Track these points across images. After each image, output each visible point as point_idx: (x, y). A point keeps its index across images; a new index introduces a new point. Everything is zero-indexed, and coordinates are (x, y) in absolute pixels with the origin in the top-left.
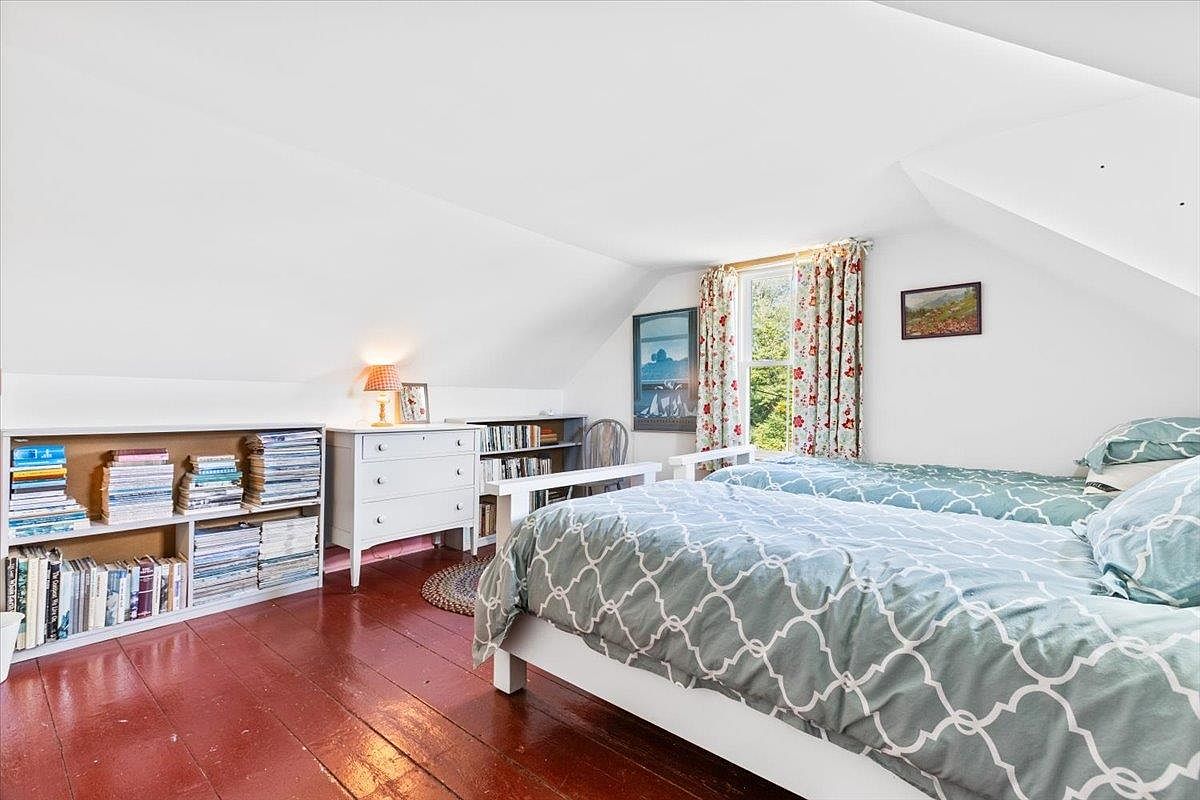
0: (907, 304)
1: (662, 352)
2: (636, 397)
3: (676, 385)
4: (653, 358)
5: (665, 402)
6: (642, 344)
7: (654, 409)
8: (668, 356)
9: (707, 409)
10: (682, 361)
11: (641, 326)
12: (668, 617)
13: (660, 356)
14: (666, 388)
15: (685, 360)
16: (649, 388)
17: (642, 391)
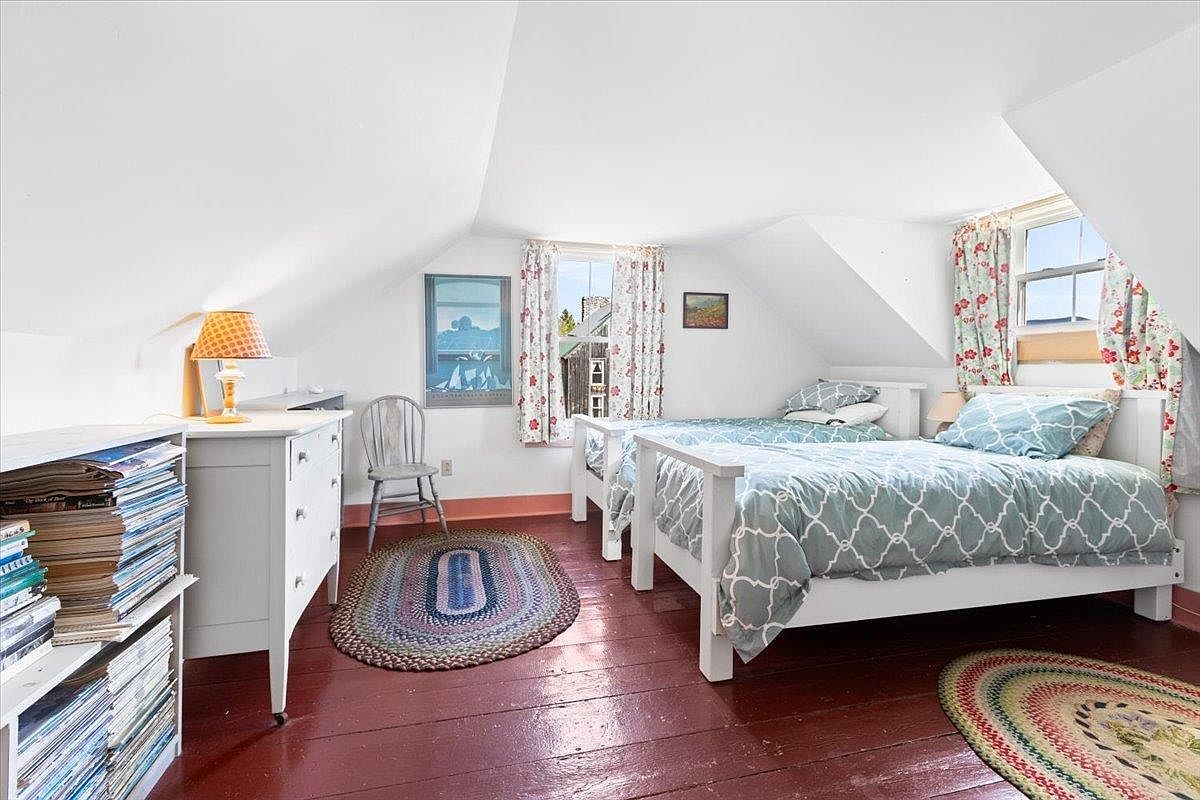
0: (687, 302)
1: (465, 320)
2: (430, 368)
3: (485, 355)
4: (454, 324)
5: (470, 375)
6: (438, 309)
7: (455, 382)
8: (473, 324)
9: (533, 381)
10: (491, 331)
11: (437, 287)
12: (943, 527)
13: (463, 324)
14: (471, 359)
15: (496, 330)
16: (449, 359)
17: (437, 362)
